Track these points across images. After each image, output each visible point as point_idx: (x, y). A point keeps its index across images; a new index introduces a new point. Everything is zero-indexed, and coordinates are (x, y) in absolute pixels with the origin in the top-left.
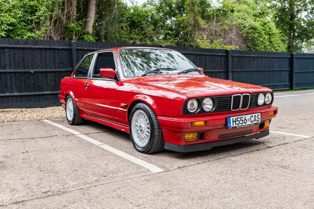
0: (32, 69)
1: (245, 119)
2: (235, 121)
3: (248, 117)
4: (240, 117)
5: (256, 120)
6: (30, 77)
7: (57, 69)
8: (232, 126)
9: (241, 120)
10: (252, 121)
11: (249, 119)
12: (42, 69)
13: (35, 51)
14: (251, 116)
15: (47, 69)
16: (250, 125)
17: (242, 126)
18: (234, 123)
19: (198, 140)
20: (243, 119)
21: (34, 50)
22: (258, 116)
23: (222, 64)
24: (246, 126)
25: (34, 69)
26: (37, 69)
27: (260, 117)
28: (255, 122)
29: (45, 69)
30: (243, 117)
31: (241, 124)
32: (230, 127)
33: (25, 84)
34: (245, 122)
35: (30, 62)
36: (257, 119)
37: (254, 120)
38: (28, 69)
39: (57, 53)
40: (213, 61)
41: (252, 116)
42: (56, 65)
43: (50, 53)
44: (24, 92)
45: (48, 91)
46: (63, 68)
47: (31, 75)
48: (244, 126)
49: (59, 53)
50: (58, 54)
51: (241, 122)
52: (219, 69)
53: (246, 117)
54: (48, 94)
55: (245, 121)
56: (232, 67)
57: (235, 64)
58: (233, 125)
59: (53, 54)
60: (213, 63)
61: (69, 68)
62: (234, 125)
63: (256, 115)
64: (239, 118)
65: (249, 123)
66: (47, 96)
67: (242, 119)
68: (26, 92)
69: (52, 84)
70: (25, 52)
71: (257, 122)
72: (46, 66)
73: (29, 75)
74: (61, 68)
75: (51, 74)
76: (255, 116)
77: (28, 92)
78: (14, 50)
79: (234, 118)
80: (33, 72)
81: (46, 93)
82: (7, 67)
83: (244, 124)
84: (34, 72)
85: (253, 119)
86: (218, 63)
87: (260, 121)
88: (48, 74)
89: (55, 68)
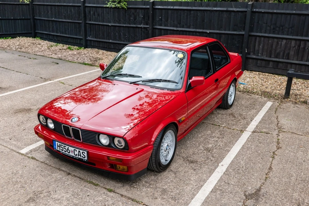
1: (68, 149)
3: (71, 149)
5: (80, 155)
7: (231, 31)
9: (64, 148)
12: (217, 30)
13: (214, 13)
14: (74, 150)
15: (222, 31)
16: (73, 156)
17: (65, 154)
18: (59, 147)
22: (83, 153)
24: (70, 156)
25: (210, 30)
26: (212, 30)
27: (86, 155)
28: (79, 157)
30: (66, 147)
32: (56, 149)
34: (69, 152)
36: (82, 155)
37: (79, 155)
38: (206, 29)
39: (234, 15)
41: (76, 150)
42: (231, 28)
43: (227, 15)
46: (237, 31)
48: (67, 155)
51: (65, 150)
59: (229, 16)
61: (242, 31)
62: (59, 149)
63: (81, 151)
65: (72, 154)
70: (206, 13)
71: (82, 158)
72: (222, 28)
74: (235, 31)
75: (225, 36)
76: (79, 151)
78: (197, 12)
80: (208, 32)
82: (192, 26)
83: (67, 153)
84: (210, 33)
87: (86, 158)
88: (222, 35)
89: (229, 30)
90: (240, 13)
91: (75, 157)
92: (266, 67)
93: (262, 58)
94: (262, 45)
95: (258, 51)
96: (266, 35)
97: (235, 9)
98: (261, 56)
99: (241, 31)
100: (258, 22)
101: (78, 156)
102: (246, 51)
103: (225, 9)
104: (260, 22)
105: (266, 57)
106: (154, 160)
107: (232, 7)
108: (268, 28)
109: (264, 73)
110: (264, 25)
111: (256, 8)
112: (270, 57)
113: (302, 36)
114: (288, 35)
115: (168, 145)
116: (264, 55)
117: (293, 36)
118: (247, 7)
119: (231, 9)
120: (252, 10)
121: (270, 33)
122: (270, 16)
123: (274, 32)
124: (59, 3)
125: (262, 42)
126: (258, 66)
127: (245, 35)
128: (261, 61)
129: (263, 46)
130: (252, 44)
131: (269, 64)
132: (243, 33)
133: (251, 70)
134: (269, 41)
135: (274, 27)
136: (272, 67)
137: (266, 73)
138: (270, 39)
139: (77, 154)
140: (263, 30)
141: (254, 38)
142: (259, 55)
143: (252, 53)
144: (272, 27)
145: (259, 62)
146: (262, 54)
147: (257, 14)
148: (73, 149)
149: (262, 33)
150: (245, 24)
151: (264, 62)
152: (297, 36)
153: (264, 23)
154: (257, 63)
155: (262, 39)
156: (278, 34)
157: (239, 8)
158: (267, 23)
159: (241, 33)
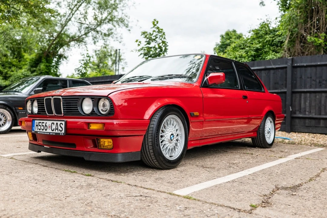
1: (46, 126)
3: (49, 123)
4: (41, 121)
5: (58, 129)
7: (272, 90)
9: (42, 126)
10: (53, 129)
11: (49, 125)
14: (52, 123)
16: (50, 133)
17: (42, 133)
18: (37, 127)
22: (61, 125)
24: (46, 133)
27: (63, 126)
28: (57, 131)
30: (44, 123)
31: (42, 129)
32: (34, 131)
34: (46, 129)
36: (60, 128)
37: (56, 129)
39: (273, 72)
41: (54, 123)
42: (271, 86)
46: (278, 89)
48: (44, 133)
50: (273, 74)
53: (46, 123)
55: (46, 127)
62: (37, 130)
63: (59, 123)
64: (41, 123)
65: (49, 130)
67: (43, 124)
71: (59, 132)
76: (57, 124)
79: (37, 122)
83: (44, 131)
85: (54, 127)
87: (63, 132)
90: (280, 70)
91: (51, 134)
92: (316, 127)
93: (311, 116)
94: (308, 101)
95: (305, 108)
96: (312, 90)
97: (274, 67)
98: (309, 115)
99: (283, 89)
100: (301, 78)
101: (55, 131)
102: (291, 110)
103: (263, 67)
104: (303, 77)
105: (315, 115)
106: (151, 143)
107: (271, 65)
108: (314, 82)
109: (315, 133)
110: (309, 79)
111: (297, 63)
112: (320, 114)
115: (172, 134)
116: (313, 113)
118: (286, 63)
119: (270, 67)
120: (293, 65)
121: (316, 88)
122: (314, 69)
123: (320, 86)
124: (98, 80)
125: (309, 99)
126: (307, 126)
127: (287, 93)
128: (310, 120)
129: (310, 103)
130: (297, 102)
131: (319, 123)
132: (285, 90)
133: (299, 131)
134: (316, 96)
135: (320, 81)
136: (323, 126)
137: (317, 133)
138: (317, 94)
139: (54, 129)
141: (298, 95)
142: (307, 113)
143: (298, 113)
144: (318, 81)
145: (307, 121)
146: (310, 112)
147: (298, 69)
149: (307, 88)
150: (286, 80)
151: (313, 122)
153: (308, 78)
154: (305, 123)
155: (308, 95)
157: (279, 65)
158: (311, 78)
159: (283, 90)
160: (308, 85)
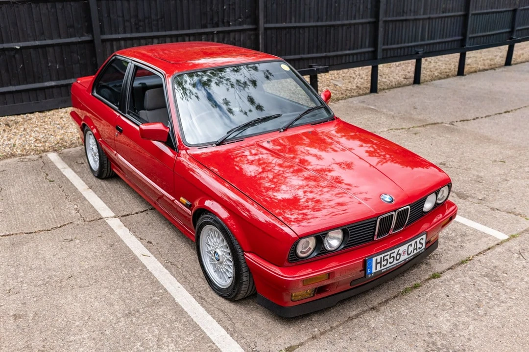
0: (18, 42)
1: (398, 254)
2: (380, 263)
4: (389, 253)
5: (416, 249)
6: (14, 56)
7: (65, 38)
8: (374, 271)
9: (390, 258)
10: (409, 253)
11: (404, 251)
12: (35, 40)
13: (17, 7)
14: (409, 246)
15: (45, 40)
16: (405, 260)
17: (392, 267)
19: (314, 295)
20: (395, 255)
21: (15, 5)
22: (421, 240)
23: (367, 8)
24: (399, 264)
26: (25, 41)
27: (424, 241)
28: (415, 252)
29: (41, 40)
30: (394, 252)
31: (390, 263)
32: (371, 274)
33: (7, 71)
34: (398, 258)
35: (12, 29)
36: (419, 246)
37: (414, 250)
38: (8, 42)
39: (61, 7)
40: (353, 4)
41: (411, 245)
42: (61, 32)
43: (47, 8)
44: (8, 86)
45: (51, 80)
47: (15, 53)
48: (395, 266)
49: (63, 7)
50: (61, 9)
51: (391, 260)
52: (362, 18)
53: (399, 250)
54: (52, 87)
55: (398, 256)
56: (386, 13)
57: (392, 6)
58: (376, 269)
59: (53, 11)
60: (352, 7)
61: (86, 34)
62: (378, 269)
63: (418, 239)
64: (388, 255)
65: (404, 257)
66: (51, 90)
67: (392, 255)
68: (11, 85)
69: (58, 68)
71: (419, 250)
72: (43, 34)
73: (12, 53)
74: (71, 37)
75: (54, 50)
76: (416, 242)
77: (14, 85)
79: (379, 258)
80: (18, 47)
81: (47, 84)
83: (395, 262)
84: (22, 48)
85: (411, 249)
86: (361, 7)
87: (424, 247)
88: (47, 48)
89: (60, 37)
96: (128, 35)
99: (83, 36)
100: (109, 16)
104: (112, 16)
108: (127, 24)
110: (120, 19)
113: (177, 29)
114: (158, 30)
117: (165, 31)
121: (132, 32)
123: (137, 29)
135: (135, 21)
138: (135, 41)
140: (120, 29)
141: (109, 44)
144: (133, 22)
147: (104, 2)
148: (405, 247)
149: (119, 33)
152: (171, 30)
153: (119, 17)
155: (122, 43)
156: (145, 31)
158: (123, 16)
159: (84, 39)
160: (121, 29)
